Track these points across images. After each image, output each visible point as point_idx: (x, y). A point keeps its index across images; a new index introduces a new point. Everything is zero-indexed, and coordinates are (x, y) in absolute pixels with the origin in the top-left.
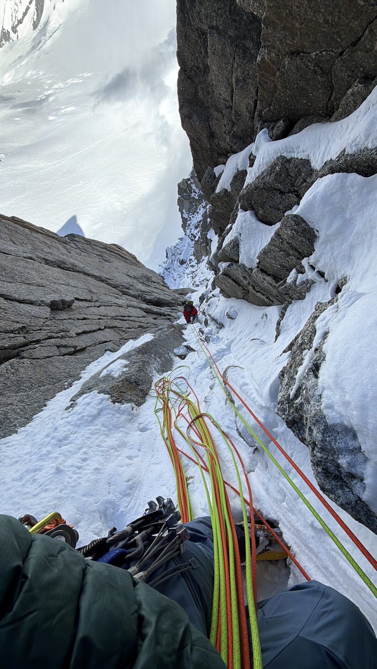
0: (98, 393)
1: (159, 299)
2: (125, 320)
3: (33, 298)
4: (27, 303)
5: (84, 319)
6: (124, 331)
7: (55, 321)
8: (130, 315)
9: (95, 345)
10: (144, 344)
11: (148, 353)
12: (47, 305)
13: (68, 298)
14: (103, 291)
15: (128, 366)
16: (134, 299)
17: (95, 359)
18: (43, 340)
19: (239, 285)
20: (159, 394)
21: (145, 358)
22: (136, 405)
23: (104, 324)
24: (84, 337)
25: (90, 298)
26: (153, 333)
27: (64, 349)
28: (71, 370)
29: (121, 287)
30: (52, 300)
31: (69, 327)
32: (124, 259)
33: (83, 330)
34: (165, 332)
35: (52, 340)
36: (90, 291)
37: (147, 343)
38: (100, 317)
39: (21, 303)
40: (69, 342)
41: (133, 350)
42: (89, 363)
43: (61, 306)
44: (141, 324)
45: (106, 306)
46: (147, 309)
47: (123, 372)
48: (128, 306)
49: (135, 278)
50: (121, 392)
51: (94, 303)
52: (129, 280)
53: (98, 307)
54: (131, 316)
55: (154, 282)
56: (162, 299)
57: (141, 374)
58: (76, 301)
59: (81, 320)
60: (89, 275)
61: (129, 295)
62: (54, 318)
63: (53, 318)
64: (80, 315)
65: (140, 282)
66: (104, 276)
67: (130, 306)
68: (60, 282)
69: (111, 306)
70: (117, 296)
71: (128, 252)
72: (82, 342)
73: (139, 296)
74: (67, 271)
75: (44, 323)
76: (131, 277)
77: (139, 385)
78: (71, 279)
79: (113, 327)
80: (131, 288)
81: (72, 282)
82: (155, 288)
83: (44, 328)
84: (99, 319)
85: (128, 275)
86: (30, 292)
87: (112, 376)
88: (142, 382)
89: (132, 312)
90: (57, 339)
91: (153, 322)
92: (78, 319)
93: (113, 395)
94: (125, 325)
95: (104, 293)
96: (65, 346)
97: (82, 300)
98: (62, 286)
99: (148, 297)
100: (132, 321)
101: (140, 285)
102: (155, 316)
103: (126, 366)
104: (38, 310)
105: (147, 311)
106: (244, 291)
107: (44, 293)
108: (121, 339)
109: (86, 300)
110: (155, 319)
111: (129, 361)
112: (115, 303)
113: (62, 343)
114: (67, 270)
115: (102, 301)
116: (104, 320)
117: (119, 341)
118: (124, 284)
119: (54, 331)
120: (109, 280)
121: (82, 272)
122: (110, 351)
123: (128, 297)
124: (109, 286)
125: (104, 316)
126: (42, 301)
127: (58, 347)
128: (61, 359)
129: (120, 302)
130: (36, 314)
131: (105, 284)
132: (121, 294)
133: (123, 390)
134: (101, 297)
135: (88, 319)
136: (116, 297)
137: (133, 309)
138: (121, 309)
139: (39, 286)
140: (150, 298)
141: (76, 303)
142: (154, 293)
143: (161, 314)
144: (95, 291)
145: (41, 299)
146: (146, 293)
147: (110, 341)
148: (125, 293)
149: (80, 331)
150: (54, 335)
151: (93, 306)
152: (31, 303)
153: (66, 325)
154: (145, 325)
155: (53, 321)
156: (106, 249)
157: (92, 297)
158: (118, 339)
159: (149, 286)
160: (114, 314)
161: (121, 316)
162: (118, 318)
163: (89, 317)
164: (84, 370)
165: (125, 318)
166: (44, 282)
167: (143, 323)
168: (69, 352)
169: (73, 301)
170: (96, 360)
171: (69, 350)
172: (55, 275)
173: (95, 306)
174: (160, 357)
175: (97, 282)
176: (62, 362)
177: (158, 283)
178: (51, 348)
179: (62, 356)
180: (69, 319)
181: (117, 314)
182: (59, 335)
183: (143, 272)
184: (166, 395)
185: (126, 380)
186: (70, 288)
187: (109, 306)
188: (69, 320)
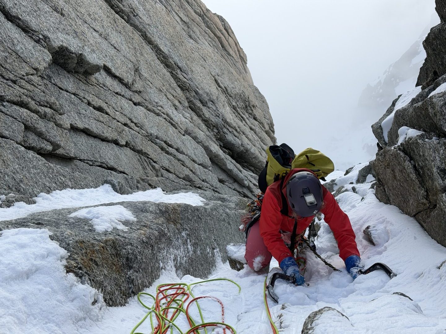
0: (50, 236)
1: (247, 150)
2: (167, 153)
3: (33, 23)
4: (18, 26)
5: (100, 109)
6: (156, 171)
7: (48, 82)
8: (183, 148)
9: (92, 163)
10: (179, 205)
11: (179, 226)
12: (50, 49)
13: (93, 58)
14: (158, 83)
15: (132, 224)
16: (204, 127)
17: (77, 185)
18: (8, 101)
19: (422, 183)
20: (158, 306)
21: (170, 229)
22: (105, 301)
23: (129, 138)
24: (83, 139)
25: (130, 81)
26: (207, 199)
27: (36, 138)
28: (26, 181)
29: (193, 94)
30: (65, 45)
31: (67, 108)
32: (224, 53)
33: (87, 126)
34: (229, 208)
35: (24, 112)
36: (137, 70)
37: (186, 208)
38: (129, 122)
39: (9, 20)
40: (52, 131)
41: (155, 204)
42: (63, 186)
43: (73, 64)
44: (191, 175)
45: (149, 110)
46: (217, 156)
47: (115, 229)
48: (187, 132)
49: (225, 91)
50: (91, 260)
51: (131, 93)
52: (214, 90)
53: (135, 104)
54: (182, 153)
55: (255, 119)
56: (253, 154)
57: (146, 251)
58: (102, 72)
59: (94, 108)
60: (150, 42)
61: (199, 116)
62: (49, 78)
63: (48, 76)
64: (97, 99)
65: (230, 104)
66: (175, 58)
67: (189, 134)
68: (94, 25)
69: (158, 115)
70: (177, 103)
71: (237, 44)
72: (73, 145)
73: (216, 126)
74: (117, 15)
75: (27, 74)
76: (220, 86)
77: (130, 268)
78: (116, 30)
79: (140, 152)
80: (210, 104)
81: (115, 38)
82: (251, 129)
83: (23, 83)
84: (125, 125)
85: (216, 81)
86: (36, 11)
87: (92, 226)
88: (139, 267)
89: (188, 145)
90: (32, 114)
91: (214, 184)
92: (89, 104)
93: (76, 256)
94: (164, 160)
95: (158, 86)
96: (40, 135)
97: (114, 76)
98: (94, 33)
99: (230, 137)
100: (179, 160)
101: (228, 108)
102: (223, 177)
103: (126, 223)
104: (31, 48)
105: (214, 160)
106: (425, 201)
107: (57, 26)
108: (143, 180)
109: (120, 80)
110: (221, 181)
111: (137, 217)
112: (168, 115)
113: (38, 126)
114: (117, 13)
115: (147, 98)
116: (133, 132)
117: (138, 182)
118: (200, 92)
119: (36, 98)
120: (179, 71)
121: (140, 31)
122: (114, 187)
123: (195, 117)
124: (172, 80)
125: (135, 124)
126: (46, 37)
127: (27, 128)
128: (19, 152)
129: (177, 117)
130: (23, 53)
131: (168, 73)
132: (187, 104)
133: (97, 259)
134: (149, 90)
135: (107, 113)
136: (174, 105)
137: (193, 142)
138: (171, 130)
139: (56, 10)
140: (233, 142)
141: (102, 76)
142: (244, 137)
143: (236, 180)
144: (146, 75)
145: (46, 33)
146: (230, 129)
147: (121, 172)
148: (193, 108)
149: (80, 125)
150: (32, 104)
151: (128, 97)
152: (26, 29)
153: (62, 101)
154: (198, 182)
155: (45, 81)
156: (203, 19)
157: (134, 80)
158: (137, 176)
159: (242, 119)
160: (154, 131)
161: (165, 142)
162: (158, 141)
163: (108, 111)
164: (48, 192)
165: (170, 150)
166: (67, 9)
167: (198, 176)
168: (41, 149)
169: (97, 68)
170: (79, 188)
171: (43, 145)
172: (92, 10)
173: (131, 100)
174: (195, 245)
175: (158, 62)
176: (17, 158)
177: (261, 123)
178: (13, 123)
179: (25, 147)
180: (74, 94)
181: (160, 135)
182: (42, 109)
183: (245, 90)
184: (170, 316)
185: (114, 245)
186: (105, 45)
187: (155, 113)
188: (73, 96)
